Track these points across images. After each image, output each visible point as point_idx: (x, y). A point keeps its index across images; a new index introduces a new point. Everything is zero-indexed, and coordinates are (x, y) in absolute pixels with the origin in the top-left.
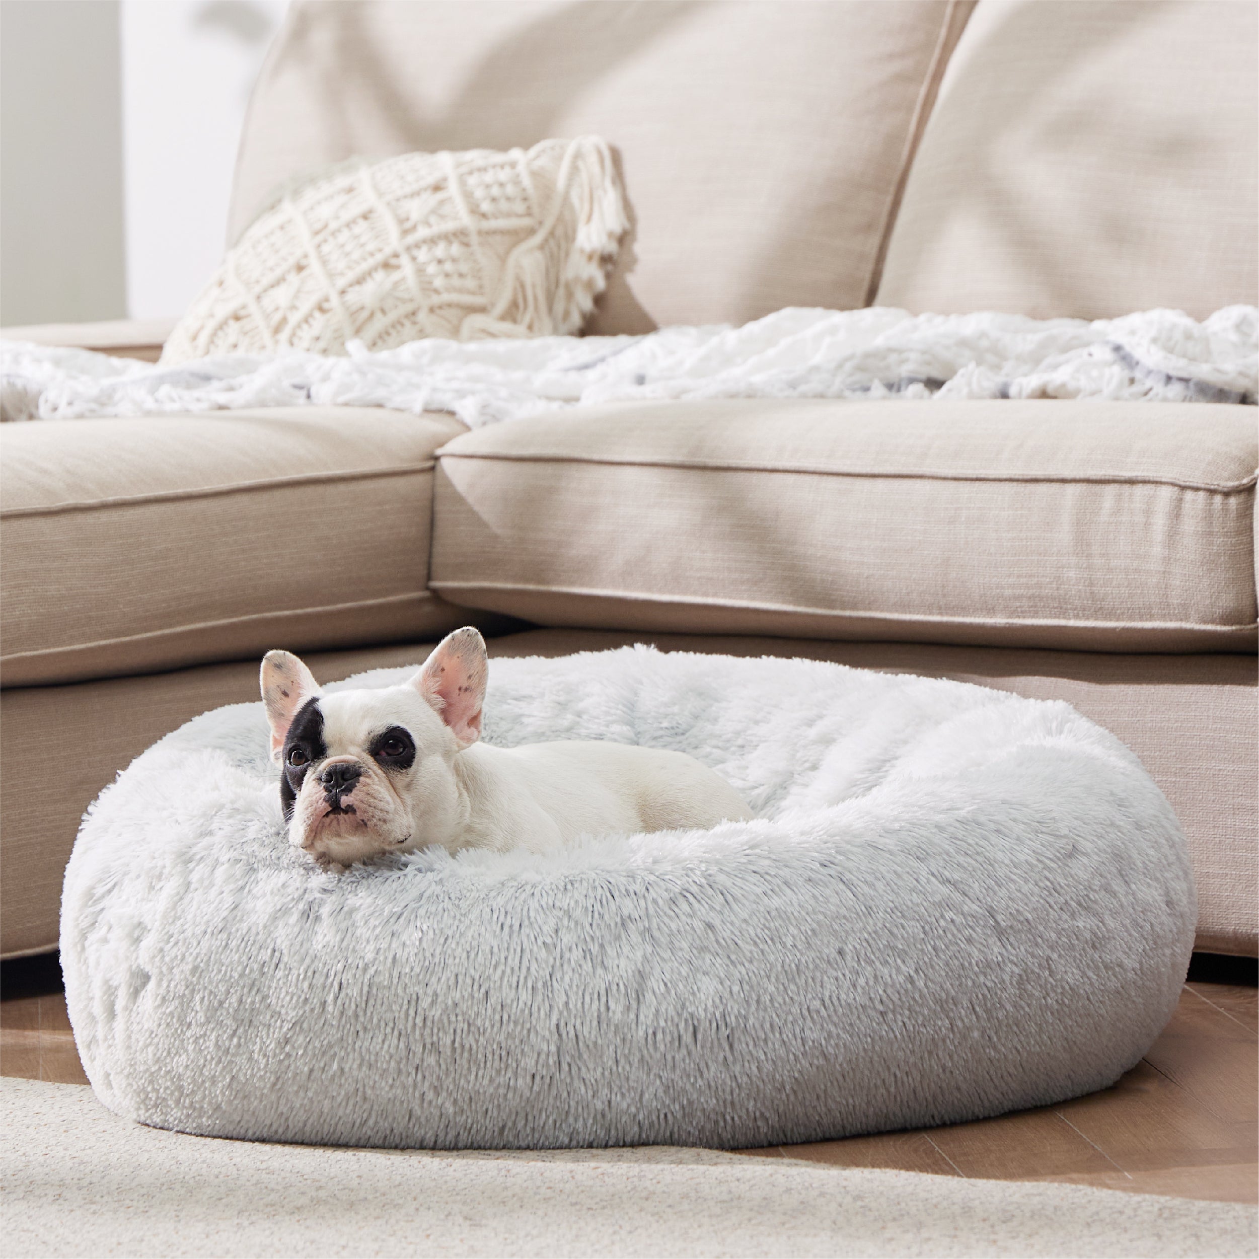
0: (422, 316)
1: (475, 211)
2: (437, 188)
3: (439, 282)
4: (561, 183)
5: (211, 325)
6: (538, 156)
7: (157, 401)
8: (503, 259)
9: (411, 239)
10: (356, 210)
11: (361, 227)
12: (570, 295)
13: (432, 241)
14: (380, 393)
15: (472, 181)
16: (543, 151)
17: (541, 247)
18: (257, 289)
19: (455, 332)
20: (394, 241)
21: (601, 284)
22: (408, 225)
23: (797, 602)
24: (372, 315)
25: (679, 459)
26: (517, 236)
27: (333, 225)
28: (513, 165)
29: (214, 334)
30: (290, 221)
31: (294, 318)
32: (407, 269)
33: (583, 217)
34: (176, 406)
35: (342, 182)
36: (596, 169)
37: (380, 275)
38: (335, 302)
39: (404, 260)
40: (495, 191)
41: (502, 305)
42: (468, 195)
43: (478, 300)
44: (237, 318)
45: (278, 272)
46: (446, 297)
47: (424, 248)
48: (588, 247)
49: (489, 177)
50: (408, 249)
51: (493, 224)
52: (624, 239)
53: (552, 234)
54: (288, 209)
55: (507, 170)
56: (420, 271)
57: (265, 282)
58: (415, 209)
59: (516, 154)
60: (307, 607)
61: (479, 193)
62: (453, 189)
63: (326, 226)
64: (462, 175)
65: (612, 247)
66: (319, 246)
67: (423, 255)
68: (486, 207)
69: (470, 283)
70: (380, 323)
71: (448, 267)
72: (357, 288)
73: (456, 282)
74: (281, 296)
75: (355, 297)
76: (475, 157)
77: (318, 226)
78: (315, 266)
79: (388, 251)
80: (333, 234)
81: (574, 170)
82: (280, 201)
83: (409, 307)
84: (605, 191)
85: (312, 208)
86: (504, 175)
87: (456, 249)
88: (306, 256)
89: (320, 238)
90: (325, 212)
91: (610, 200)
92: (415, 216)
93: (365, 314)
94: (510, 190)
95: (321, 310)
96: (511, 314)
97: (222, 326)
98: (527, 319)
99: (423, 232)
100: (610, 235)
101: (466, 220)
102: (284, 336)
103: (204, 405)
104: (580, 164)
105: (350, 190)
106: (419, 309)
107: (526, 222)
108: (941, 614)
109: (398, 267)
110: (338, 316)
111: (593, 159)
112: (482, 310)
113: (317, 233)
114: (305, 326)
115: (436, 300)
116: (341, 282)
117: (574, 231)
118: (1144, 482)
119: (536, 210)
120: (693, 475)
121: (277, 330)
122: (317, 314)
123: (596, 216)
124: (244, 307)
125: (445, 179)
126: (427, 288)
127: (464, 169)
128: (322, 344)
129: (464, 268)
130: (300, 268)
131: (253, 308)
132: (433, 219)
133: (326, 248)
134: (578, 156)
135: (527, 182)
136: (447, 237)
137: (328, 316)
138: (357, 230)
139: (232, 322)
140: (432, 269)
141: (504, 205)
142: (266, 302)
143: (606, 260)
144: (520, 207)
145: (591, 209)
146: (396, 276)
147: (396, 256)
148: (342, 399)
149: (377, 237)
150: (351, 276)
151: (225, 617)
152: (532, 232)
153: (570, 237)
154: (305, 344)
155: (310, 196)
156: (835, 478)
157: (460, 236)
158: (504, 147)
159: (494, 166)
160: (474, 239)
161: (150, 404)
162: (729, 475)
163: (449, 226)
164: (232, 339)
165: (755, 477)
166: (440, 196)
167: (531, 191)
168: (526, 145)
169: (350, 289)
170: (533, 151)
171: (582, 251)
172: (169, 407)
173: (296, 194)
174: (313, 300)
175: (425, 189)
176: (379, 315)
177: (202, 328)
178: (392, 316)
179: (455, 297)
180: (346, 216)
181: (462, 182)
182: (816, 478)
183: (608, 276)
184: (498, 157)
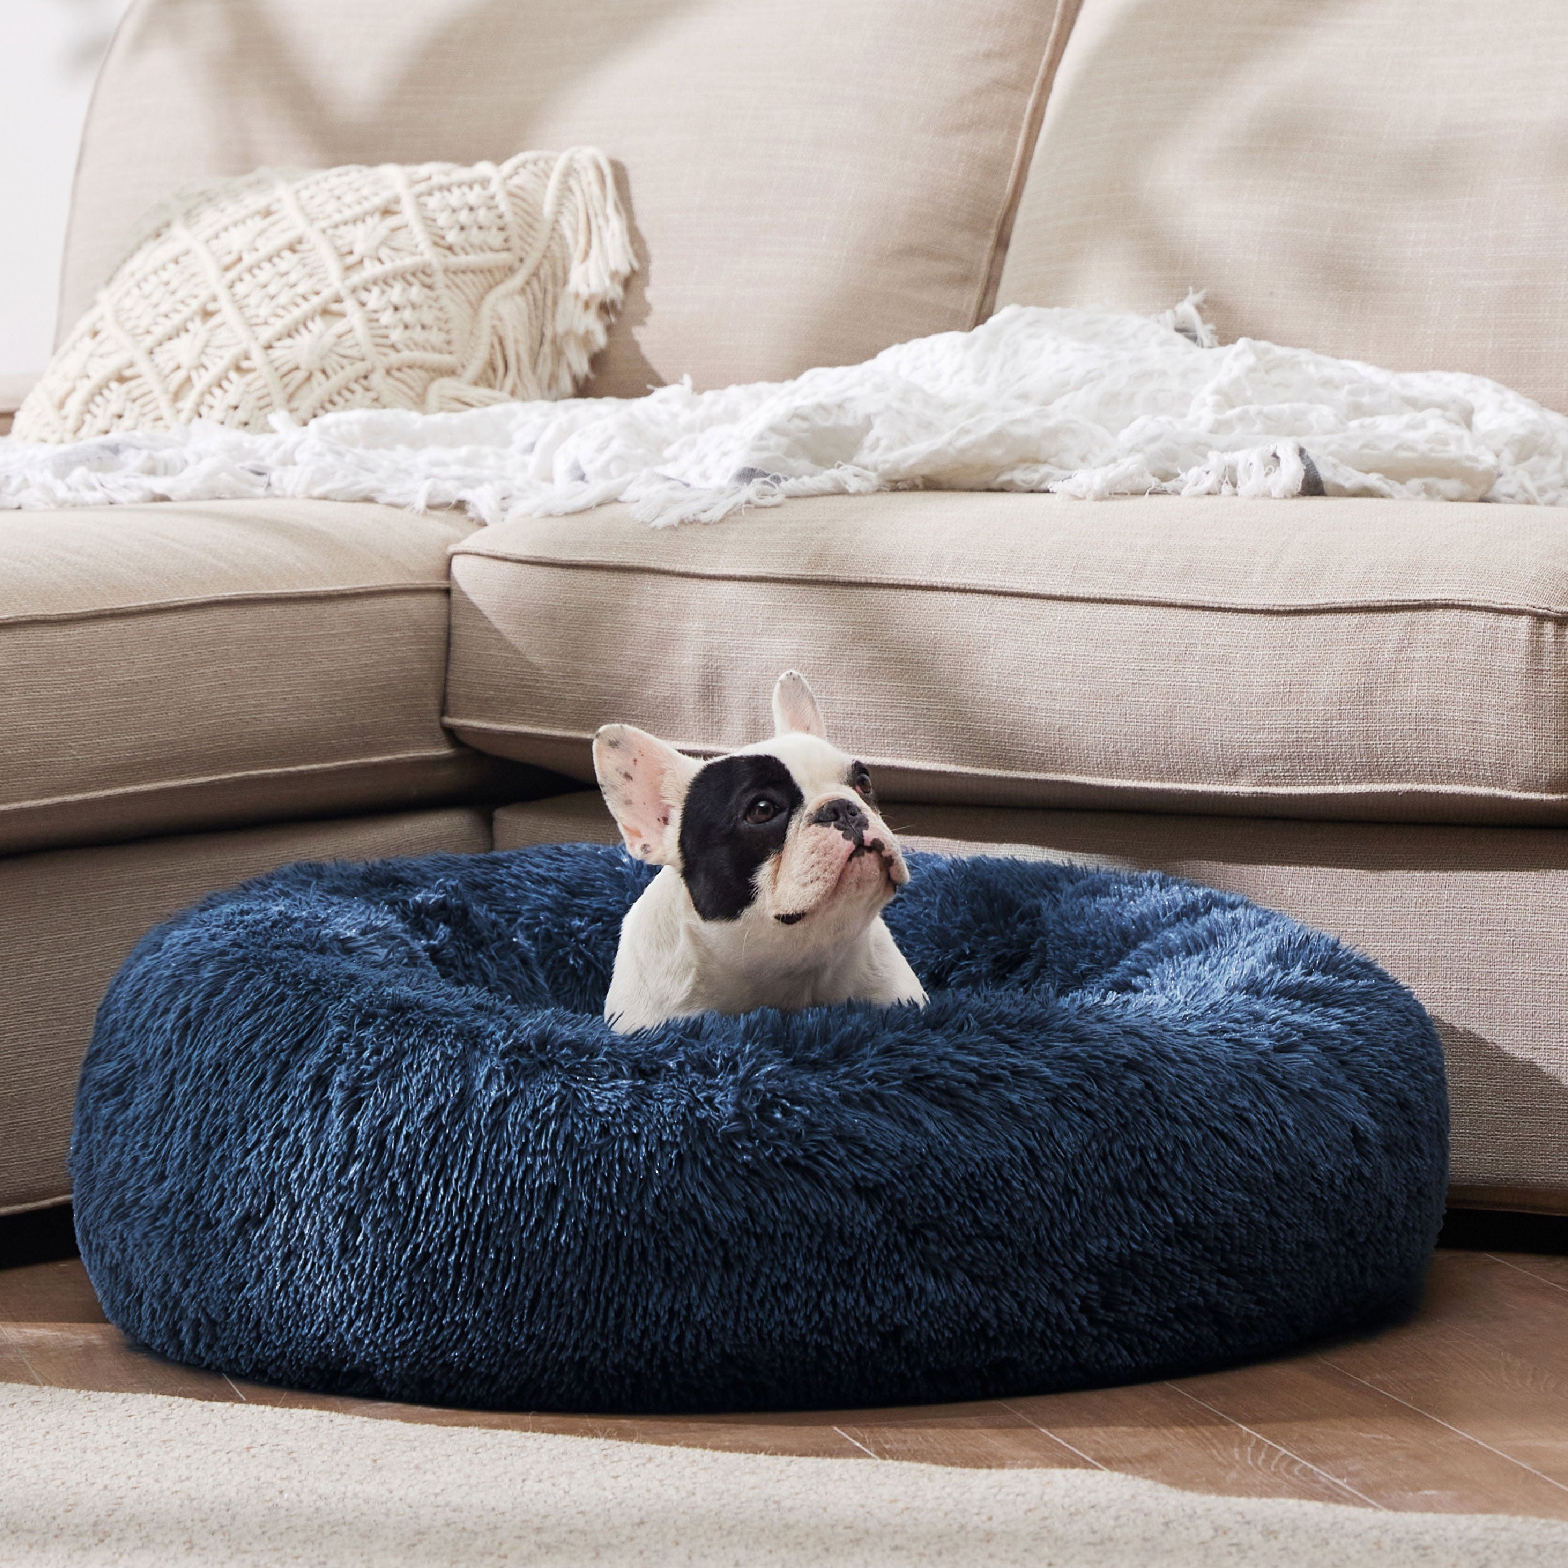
0: (377, 379)
1: (439, 242)
2: (386, 212)
3: (396, 335)
4: (548, 208)
5: (85, 388)
6: (516, 172)
7: (70, 488)
8: (475, 307)
9: (356, 278)
10: (277, 239)
11: (288, 261)
12: (559, 354)
13: (385, 282)
14: (367, 483)
15: (433, 202)
16: (523, 165)
17: (523, 291)
18: (149, 341)
19: (420, 402)
20: (334, 281)
21: (601, 339)
22: (351, 260)
23: (961, 760)
24: (309, 378)
25: (797, 572)
26: (493, 276)
27: (248, 260)
28: (485, 183)
29: (90, 400)
30: (187, 253)
31: (202, 380)
32: (355, 318)
33: (577, 254)
34: (99, 495)
35: (255, 201)
36: (596, 190)
37: (317, 326)
38: (257, 358)
39: (350, 305)
40: (464, 216)
41: (475, 367)
42: (429, 221)
43: (446, 359)
44: (122, 379)
45: (177, 319)
46: (406, 355)
47: (376, 291)
48: (584, 292)
49: (454, 198)
50: (354, 291)
51: (462, 260)
52: (631, 281)
53: (536, 274)
54: (180, 237)
55: (477, 188)
56: (372, 320)
57: (159, 331)
58: (361, 238)
59: (484, 168)
60: (299, 764)
61: (443, 219)
62: (408, 212)
63: (240, 259)
64: (419, 196)
65: (616, 292)
66: (231, 286)
67: (373, 299)
68: (452, 237)
69: (435, 337)
70: (321, 388)
71: (407, 315)
72: (288, 342)
73: (418, 334)
74: (183, 350)
75: (283, 353)
76: (434, 171)
77: (228, 260)
78: (227, 311)
79: (327, 293)
80: (250, 270)
81: (565, 189)
82: (168, 225)
83: (360, 368)
84: (607, 219)
85: (217, 236)
86: (474, 196)
87: (416, 292)
88: (214, 299)
89: (232, 275)
90: (236, 240)
91: (613, 230)
92: (359, 249)
93: (300, 375)
94: (482, 215)
95: (239, 369)
96: (490, 376)
97: (100, 390)
98: (509, 383)
99: (371, 269)
100: (614, 275)
101: (429, 255)
102: (188, 403)
103: (136, 495)
104: (573, 183)
105: (267, 213)
106: (372, 371)
107: (504, 257)
108: (1162, 780)
109: (342, 315)
110: (263, 376)
111: (591, 176)
112: (451, 372)
113: (227, 269)
114: (217, 392)
115: (394, 358)
116: (266, 334)
117: (566, 271)
118: (1447, 606)
119: (515, 242)
120: (818, 593)
121: (177, 396)
122: (233, 375)
123: (595, 252)
124: (131, 365)
125: (397, 200)
126: (382, 341)
127: (422, 187)
128: (241, 415)
129: (428, 317)
130: (207, 314)
131: (143, 366)
132: (384, 253)
133: (240, 289)
134: (569, 172)
135: (504, 205)
136: (405, 277)
137: (250, 377)
138: (283, 266)
139: (114, 385)
140: (386, 318)
141: (475, 235)
142: (161, 357)
143: (606, 308)
144: (495, 238)
145: (589, 243)
146: (340, 326)
147: (338, 300)
148: (317, 492)
149: (311, 276)
150: (278, 325)
151: (203, 775)
152: (511, 270)
153: (561, 278)
154: (218, 414)
155: (210, 219)
156: (1016, 600)
157: (421, 274)
158: (468, 160)
159: (460, 185)
160: (439, 279)
161: (62, 492)
162: (868, 592)
163: (407, 261)
164: (115, 408)
165: (903, 596)
166: (392, 222)
167: (509, 217)
168: (498, 159)
169: (277, 344)
170: (508, 166)
171: (577, 296)
172: (89, 496)
173: (189, 215)
174: (228, 355)
175: (371, 214)
176: (319, 376)
177: (73, 390)
178: (337, 380)
179: (418, 355)
180: (266, 246)
181: (421, 206)
182: (989, 598)
183: (609, 329)
184: (462, 173)
